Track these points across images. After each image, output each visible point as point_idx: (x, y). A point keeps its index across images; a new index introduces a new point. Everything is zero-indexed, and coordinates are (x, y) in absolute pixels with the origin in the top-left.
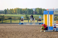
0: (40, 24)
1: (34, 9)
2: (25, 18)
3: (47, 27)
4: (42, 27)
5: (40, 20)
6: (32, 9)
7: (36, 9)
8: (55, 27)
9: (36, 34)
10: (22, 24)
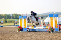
0: (16, 26)
1: (11, 14)
2: (4, 22)
3: (22, 28)
4: (18, 29)
5: (16, 23)
6: (9, 15)
7: (13, 14)
8: (28, 28)
9: (13, 34)
10: (2, 26)
